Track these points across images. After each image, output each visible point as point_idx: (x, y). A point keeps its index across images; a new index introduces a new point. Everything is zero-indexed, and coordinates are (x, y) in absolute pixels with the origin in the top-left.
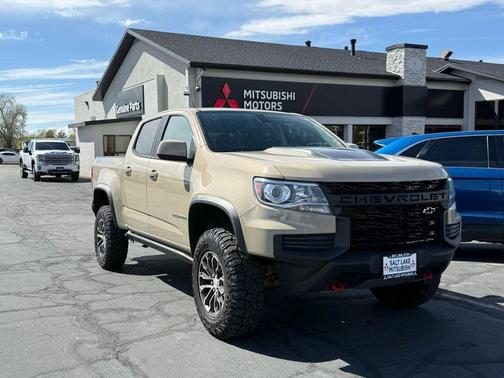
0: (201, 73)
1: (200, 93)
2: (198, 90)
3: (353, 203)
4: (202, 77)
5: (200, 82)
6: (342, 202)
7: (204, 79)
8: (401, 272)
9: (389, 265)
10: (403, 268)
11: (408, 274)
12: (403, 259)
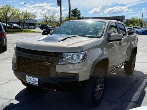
6: (17, 53)
8: (32, 83)
9: (28, 78)
10: (33, 81)
11: (35, 85)
12: (33, 78)
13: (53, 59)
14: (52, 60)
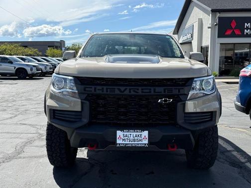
0: (218, 15)
1: (217, 26)
2: (216, 25)
3: (93, 92)
4: (219, 17)
5: (217, 20)
6: (85, 90)
7: (219, 18)
8: (133, 143)
9: (122, 136)
10: (134, 140)
11: (140, 145)
12: (135, 134)
13: (181, 90)
14: (179, 91)
